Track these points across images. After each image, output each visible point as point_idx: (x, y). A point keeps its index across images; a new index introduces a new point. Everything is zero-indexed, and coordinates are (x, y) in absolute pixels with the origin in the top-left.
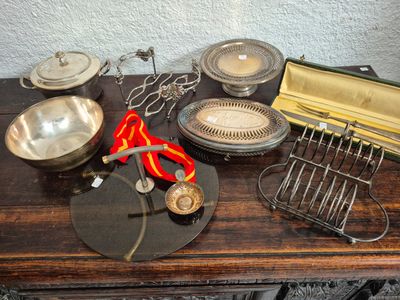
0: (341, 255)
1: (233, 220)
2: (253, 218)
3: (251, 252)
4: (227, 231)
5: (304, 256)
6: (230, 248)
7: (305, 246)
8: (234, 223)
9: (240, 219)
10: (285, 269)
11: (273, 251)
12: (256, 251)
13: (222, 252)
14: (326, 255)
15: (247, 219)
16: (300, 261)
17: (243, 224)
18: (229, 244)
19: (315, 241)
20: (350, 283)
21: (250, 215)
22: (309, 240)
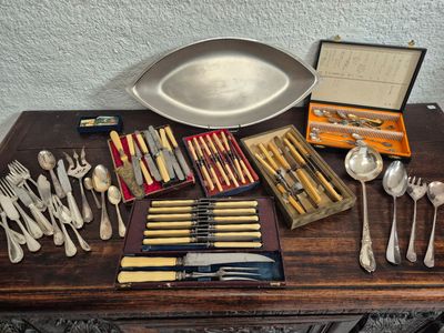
0: (428, 287)
1: (326, 255)
2: (344, 254)
3: (347, 284)
4: (321, 265)
5: (395, 288)
6: (327, 281)
7: (395, 279)
8: (327, 258)
9: (332, 254)
10: (377, 299)
11: (367, 284)
12: (351, 284)
13: (320, 284)
14: (414, 287)
15: (338, 254)
16: (392, 293)
17: (336, 258)
18: (325, 277)
19: (403, 274)
20: (425, 315)
21: (340, 250)
22: (398, 274)
